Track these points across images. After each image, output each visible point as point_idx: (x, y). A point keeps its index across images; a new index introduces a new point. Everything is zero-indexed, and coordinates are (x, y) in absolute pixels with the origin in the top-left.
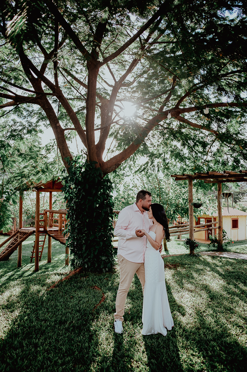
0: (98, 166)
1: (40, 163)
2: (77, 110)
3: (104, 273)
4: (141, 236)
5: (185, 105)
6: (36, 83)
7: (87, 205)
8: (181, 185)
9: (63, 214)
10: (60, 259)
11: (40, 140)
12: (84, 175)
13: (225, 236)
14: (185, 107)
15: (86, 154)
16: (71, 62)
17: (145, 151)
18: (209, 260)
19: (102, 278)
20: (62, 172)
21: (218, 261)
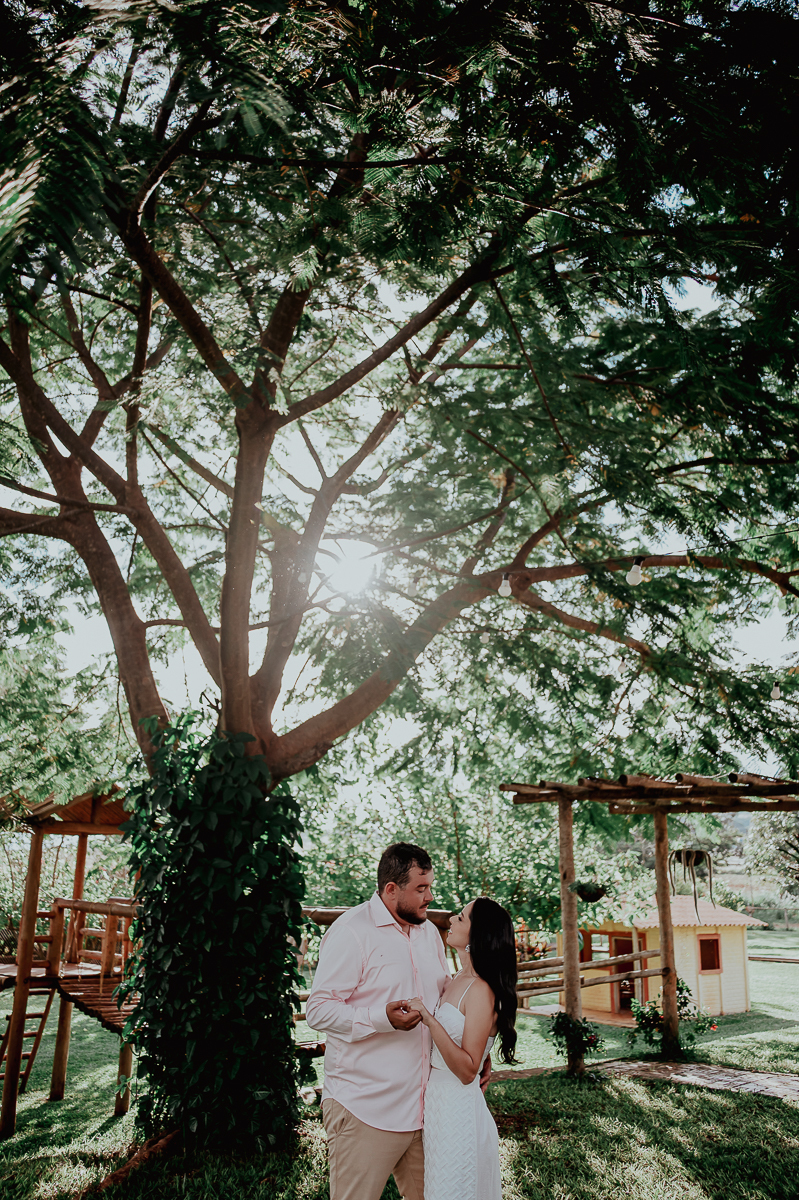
0: (255, 749)
1: (54, 736)
2: (192, 563)
3: (259, 1153)
4: (408, 1026)
5: (541, 560)
6: (64, 474)
7: (211, 890)
8: (529, 816)
9: (121, 915)
10: (98, 1084)
11: (60, 656)
12: (204, 781)
13: (684, 1004)
14: (544, 565)
15: (216, 708)
16: (185, 412)
17: (411, 700)
18: (639, 1095)
19: (252, 1178)
20: (130, 767)
21: (670, 1102)
